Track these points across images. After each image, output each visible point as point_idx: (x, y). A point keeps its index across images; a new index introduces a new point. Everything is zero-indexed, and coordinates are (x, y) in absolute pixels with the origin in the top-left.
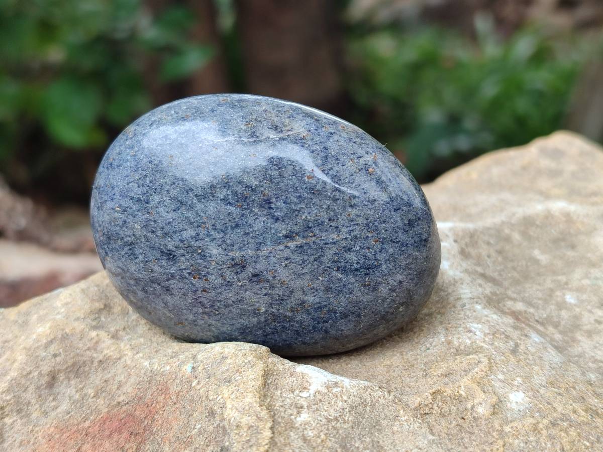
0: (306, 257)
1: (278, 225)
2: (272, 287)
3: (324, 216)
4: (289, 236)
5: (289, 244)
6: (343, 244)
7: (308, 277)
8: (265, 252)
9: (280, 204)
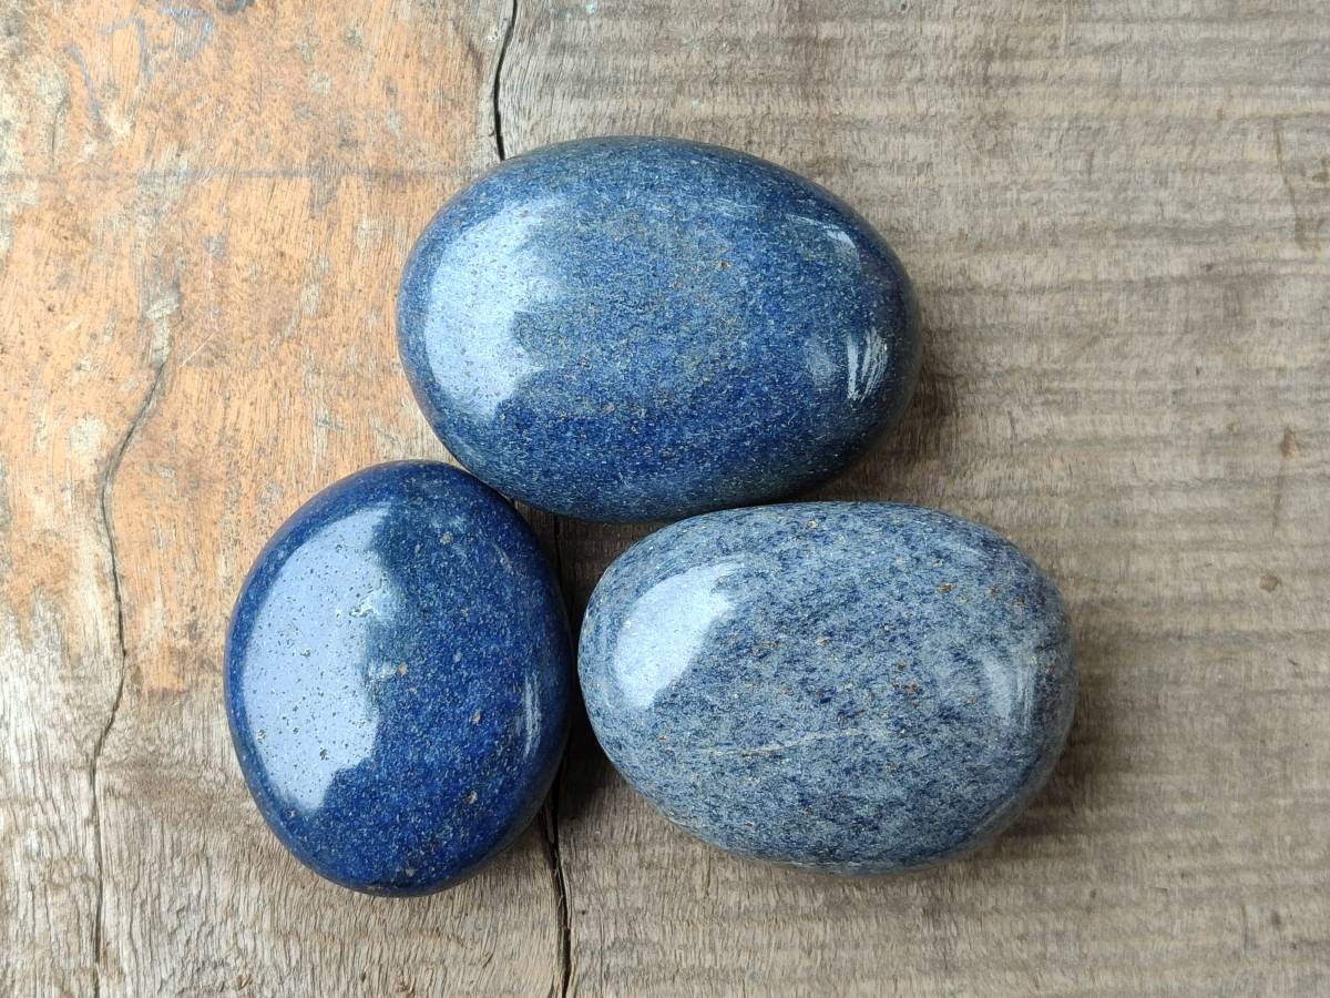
0: (755, 728)
1: (791, 773)
2: (804, 682)
3: (730, 779)
4: (776, 757)
5: (777, 747)
6: (704, 742)
7: (753, 699)
8: (810, 736)
9: (789, 799)
